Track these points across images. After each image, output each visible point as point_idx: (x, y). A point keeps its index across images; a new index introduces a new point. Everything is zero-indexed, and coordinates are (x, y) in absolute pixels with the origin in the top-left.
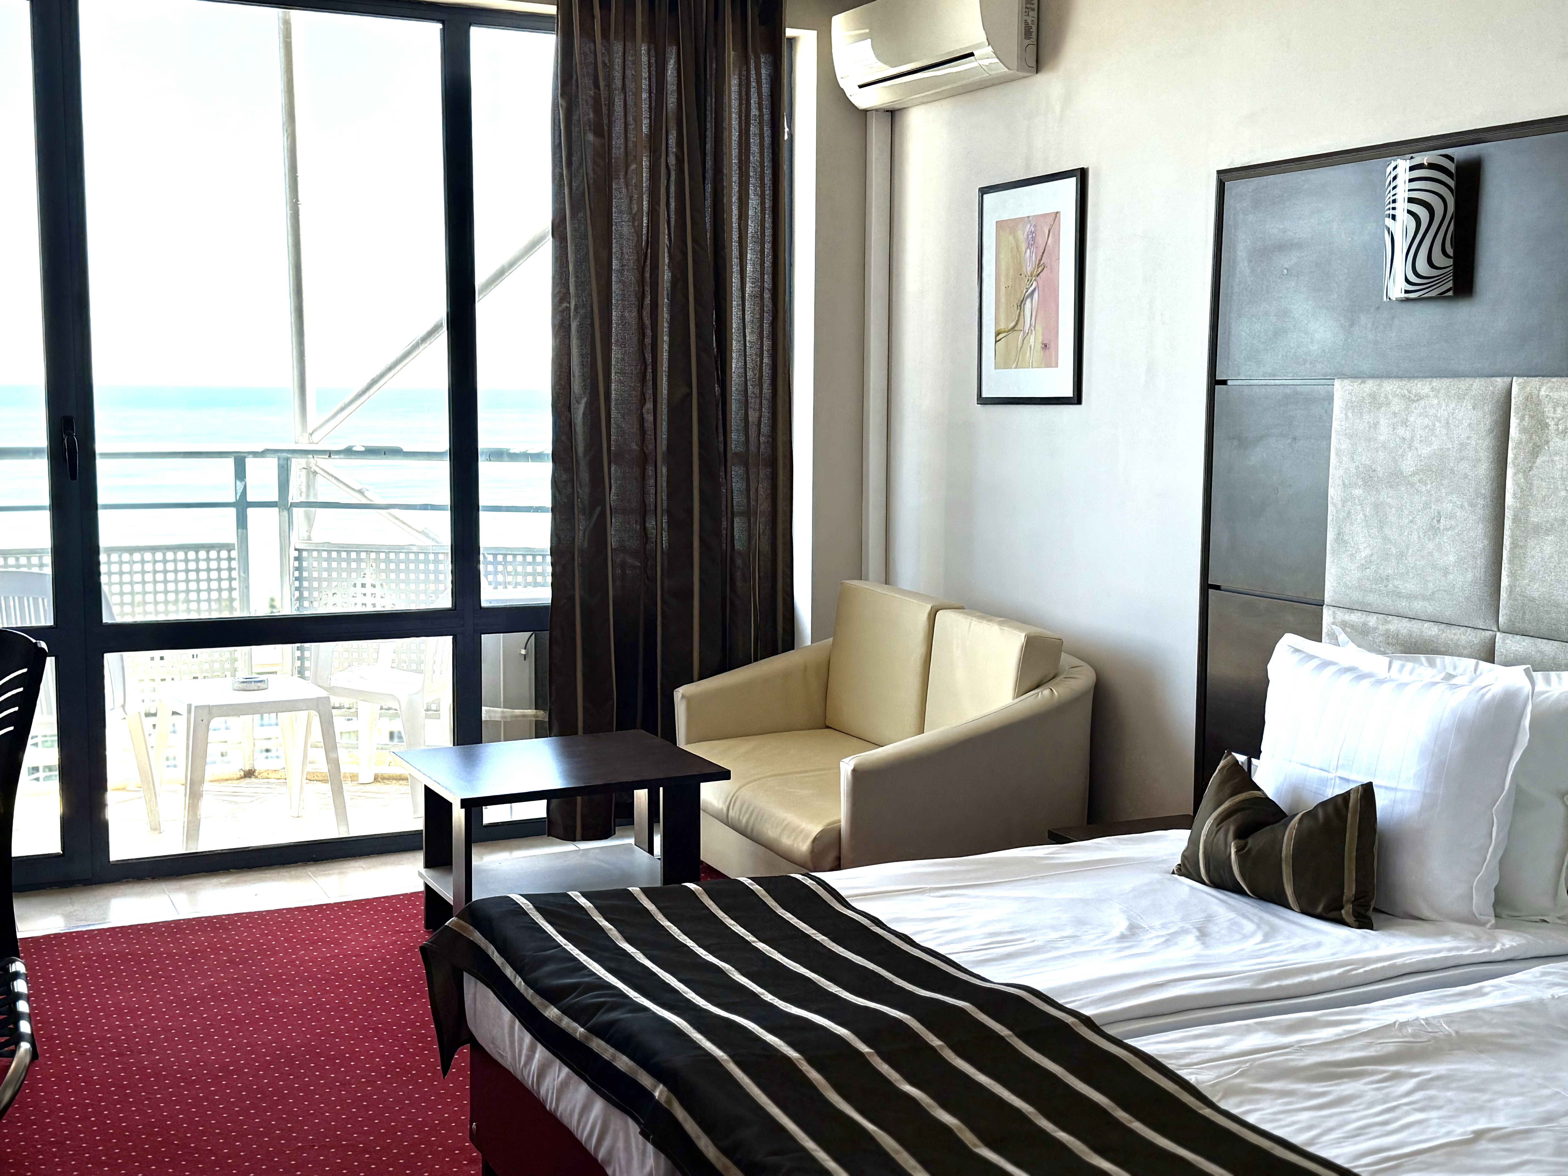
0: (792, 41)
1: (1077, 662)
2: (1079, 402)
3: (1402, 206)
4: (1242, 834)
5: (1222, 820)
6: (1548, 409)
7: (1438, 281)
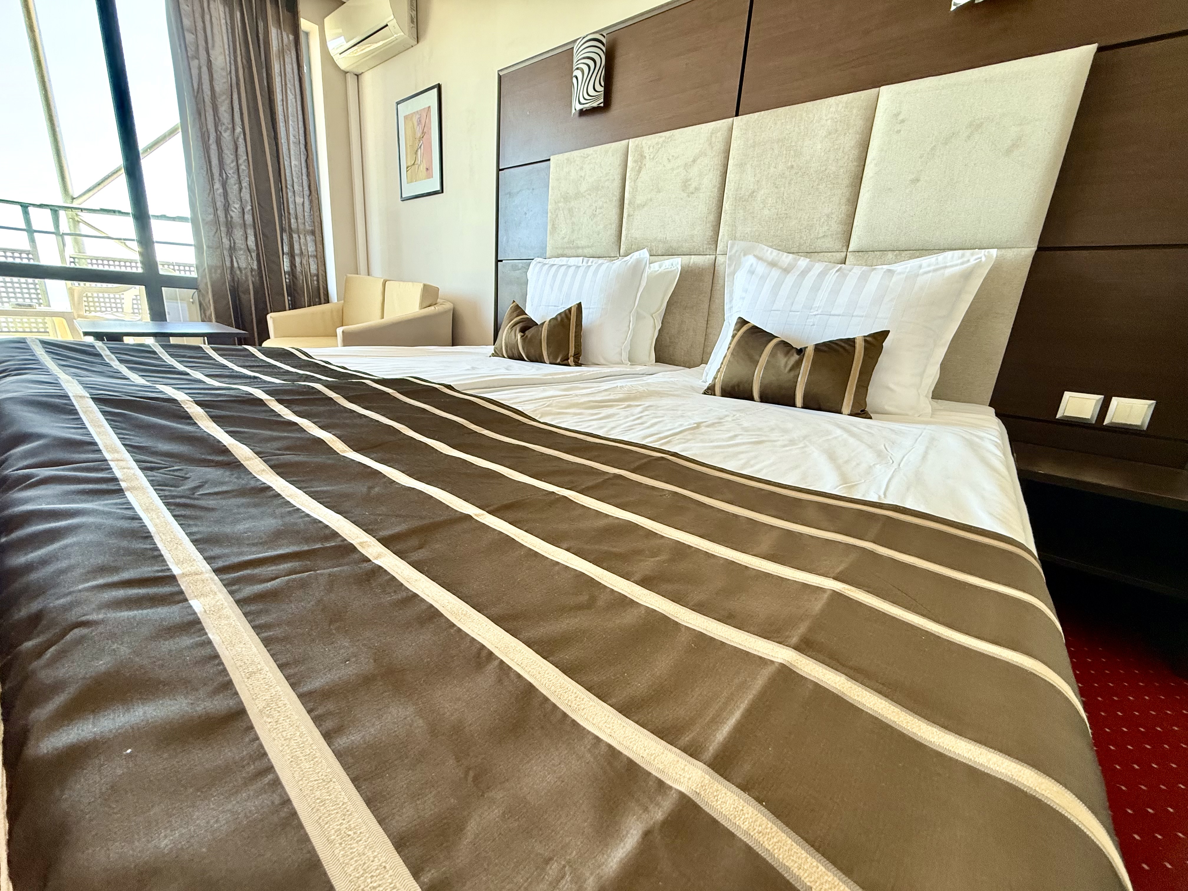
1: (446, 301)
2: (442, 192)
4: (523, 330)
6: (645, 150)
7: (596, 98)
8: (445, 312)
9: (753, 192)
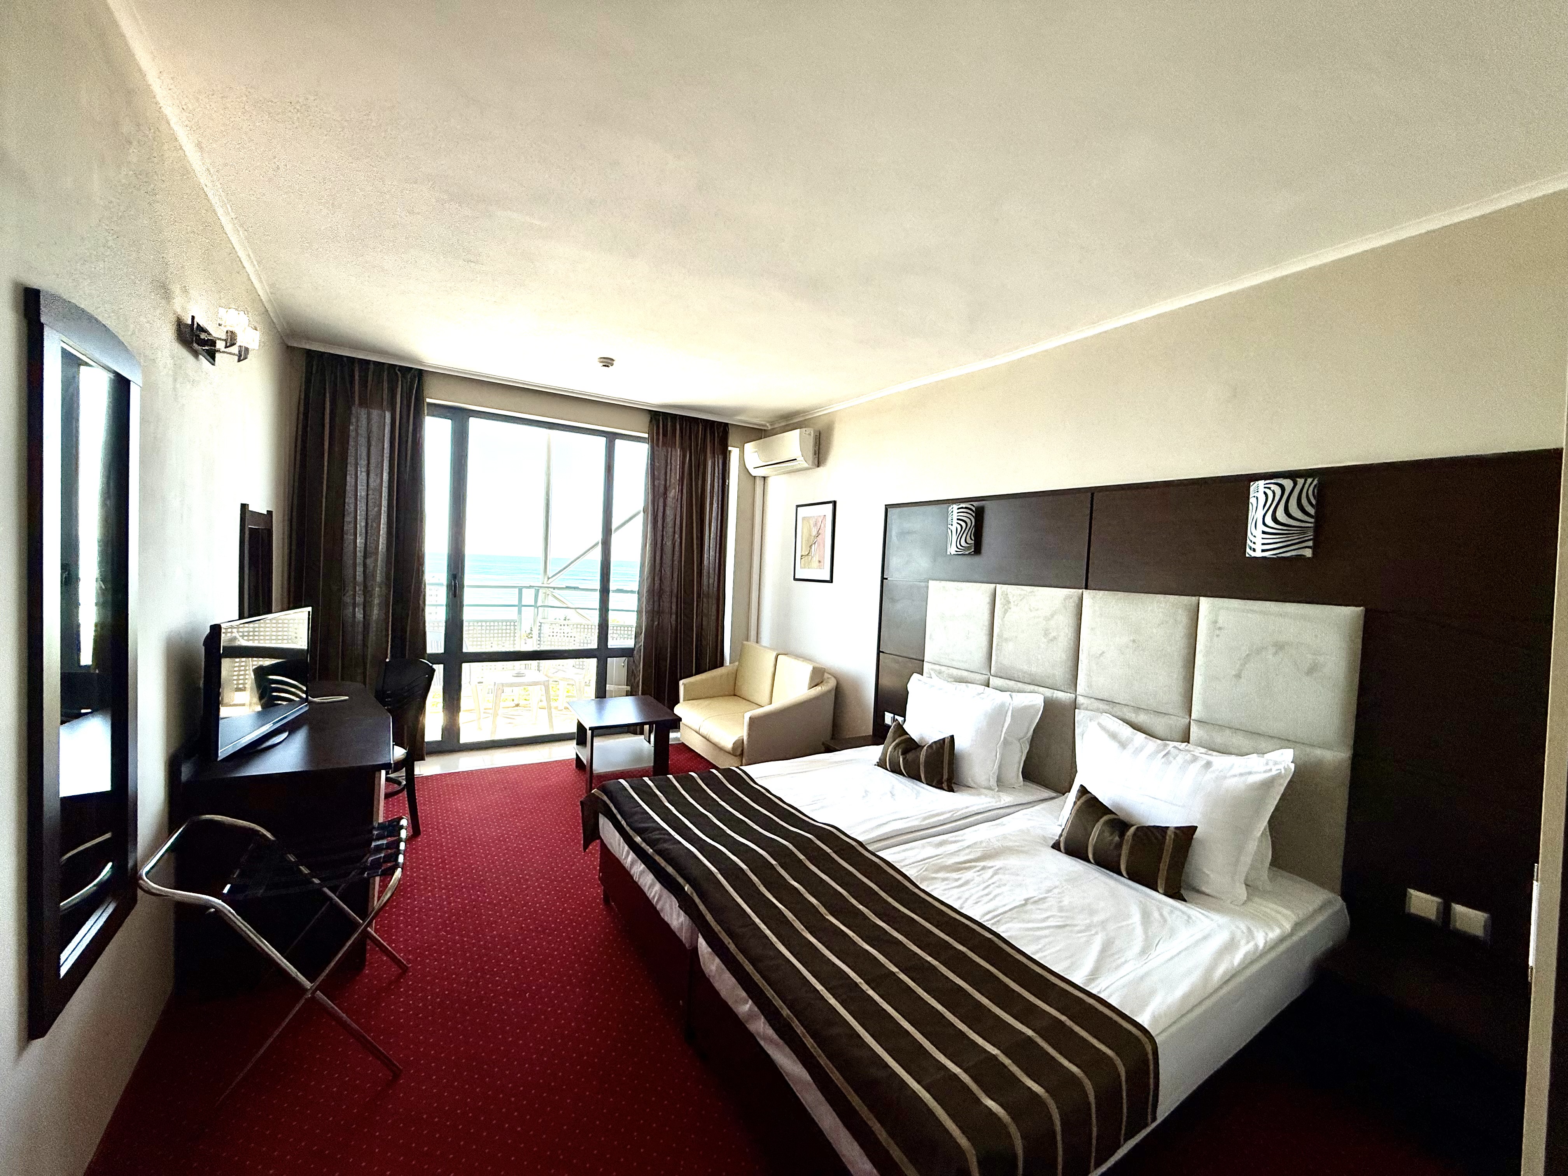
0: (730, 451)
1: (830, 676)
2: (832, 582)
3: (955, 521)
4: (904, 753)
5: (895, 748)
6: (1010, 596)
7: (969, 548)
8: (830, 691)
9: (1103, 652)
